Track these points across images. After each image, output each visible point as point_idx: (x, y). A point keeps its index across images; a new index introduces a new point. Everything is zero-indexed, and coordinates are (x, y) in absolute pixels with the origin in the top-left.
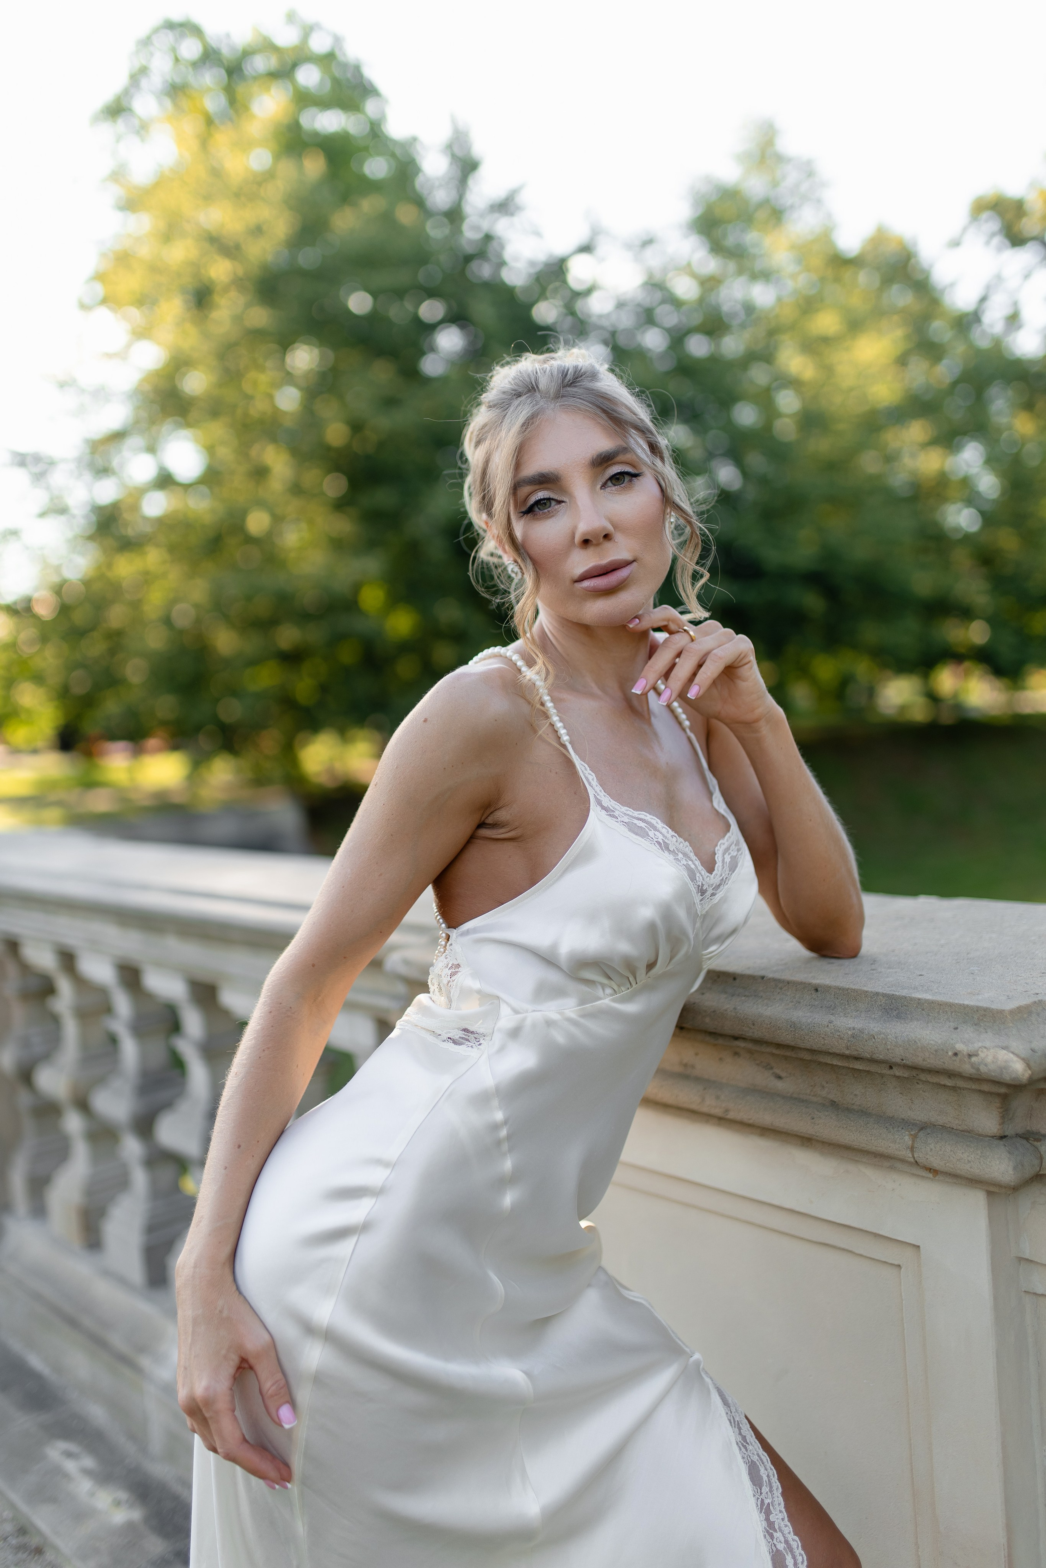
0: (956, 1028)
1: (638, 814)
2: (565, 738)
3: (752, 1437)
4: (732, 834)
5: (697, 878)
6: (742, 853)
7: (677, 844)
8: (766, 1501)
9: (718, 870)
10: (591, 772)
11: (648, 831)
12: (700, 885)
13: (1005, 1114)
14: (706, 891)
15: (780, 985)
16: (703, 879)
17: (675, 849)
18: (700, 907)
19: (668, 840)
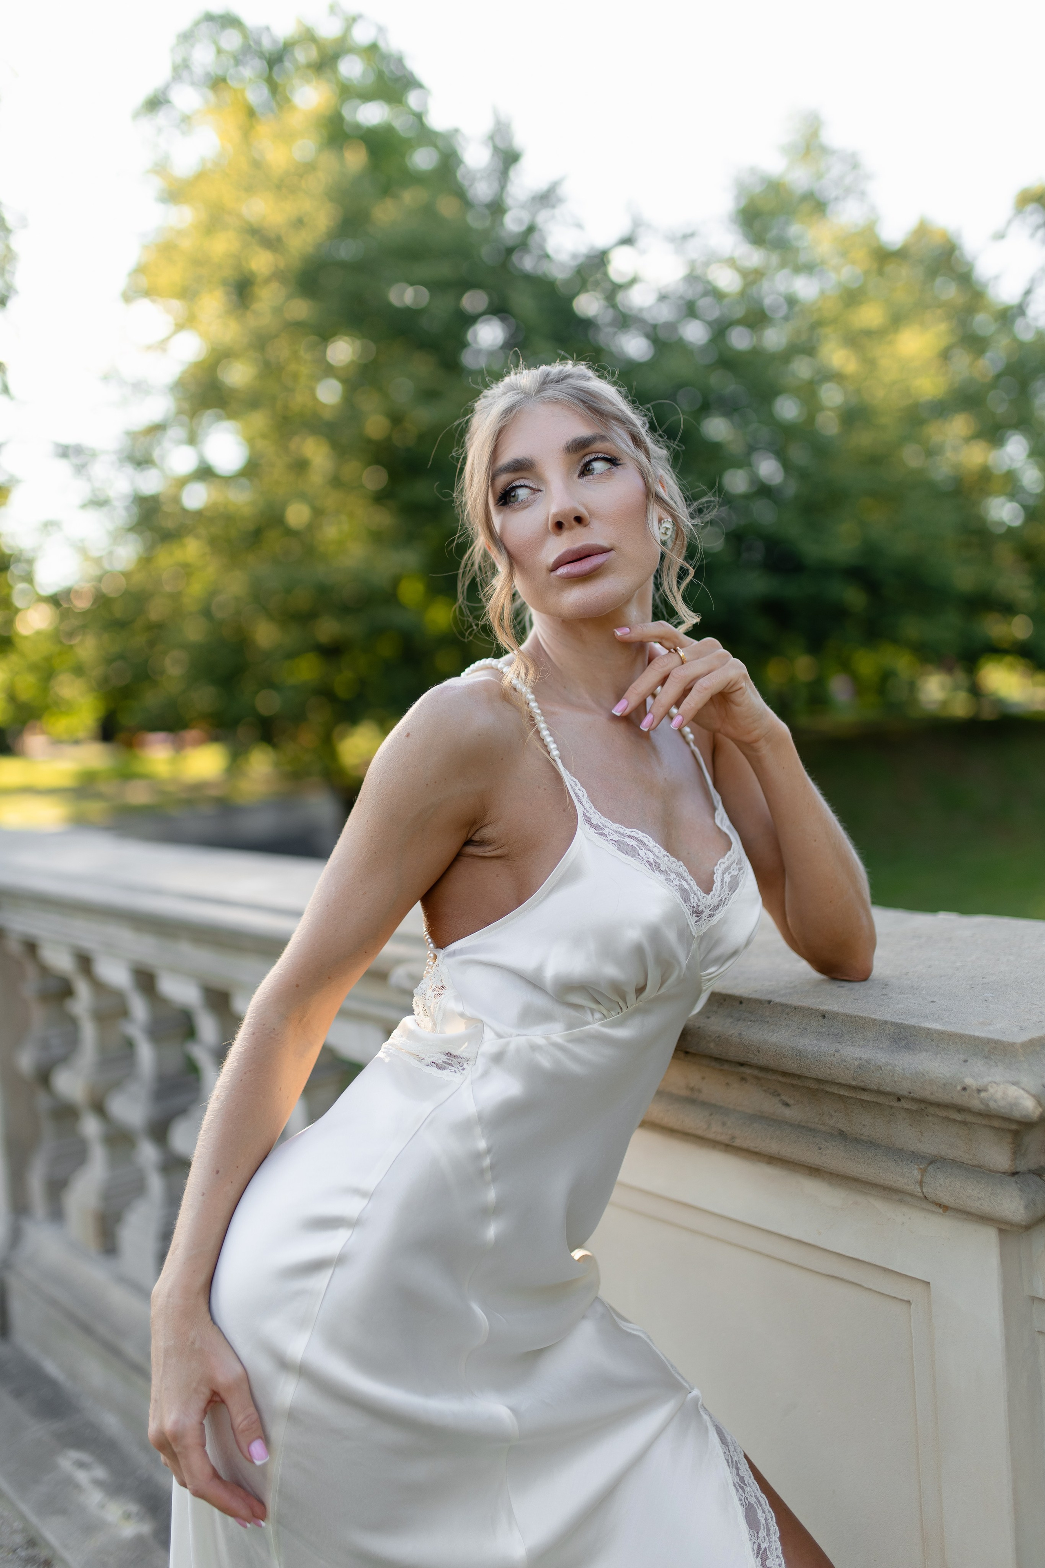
0: (966, 1061)
1: (630, 832)
2: (555, 753)
3: (750, 1477)
4: (734, 853)
5: (692, 899)
6: (744, 872)
7: (669, 864)
8: (763, 1546)
9: (716, 890)
10: (581, 788)
11: (638, 849)
12: (695, 906)
13: (1017, 1150)
14: (702, 912)
15: (787, 1010)
16: (699, 900)
17: (667, 869)
18: (695, 928)
19: (659, 859)
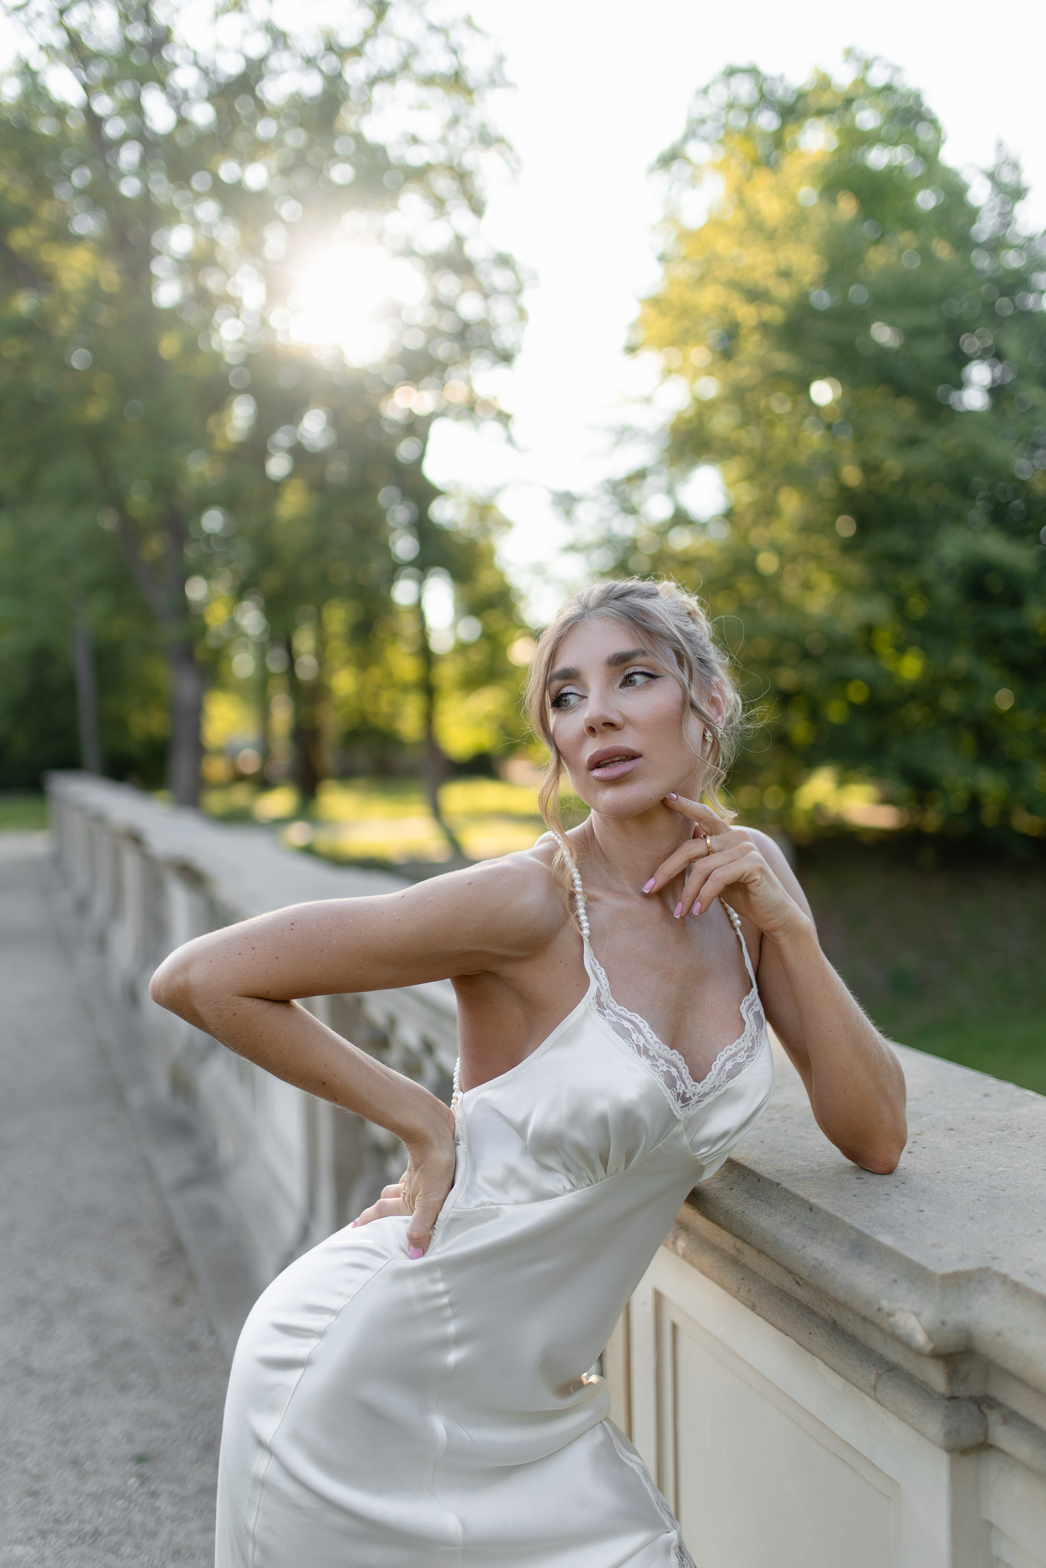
0: (894, 1282)
1: (631, 1015)
2: (585, 932)
5: (678, 1087)
7: (661, 1050)
9: (710, 1079)
10: (600, 967)
11: (632, 1032)
12: (681, 1093)
13: (952, 1376)
14: (690, 1098)
16: (686, 1088)
17: (657, 1055)
18: (681, 1113)
19: (650, 1045)
